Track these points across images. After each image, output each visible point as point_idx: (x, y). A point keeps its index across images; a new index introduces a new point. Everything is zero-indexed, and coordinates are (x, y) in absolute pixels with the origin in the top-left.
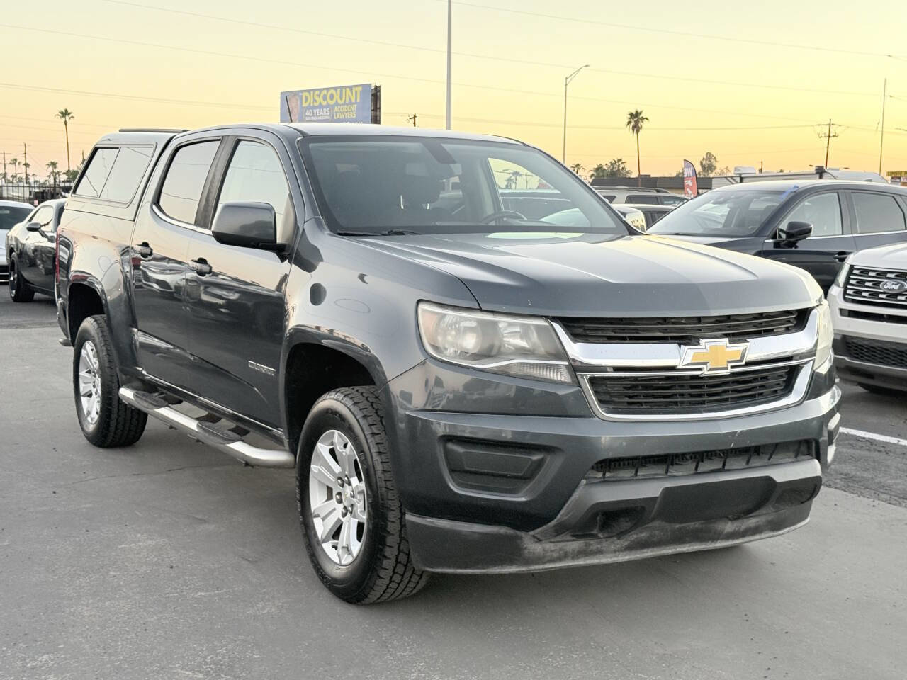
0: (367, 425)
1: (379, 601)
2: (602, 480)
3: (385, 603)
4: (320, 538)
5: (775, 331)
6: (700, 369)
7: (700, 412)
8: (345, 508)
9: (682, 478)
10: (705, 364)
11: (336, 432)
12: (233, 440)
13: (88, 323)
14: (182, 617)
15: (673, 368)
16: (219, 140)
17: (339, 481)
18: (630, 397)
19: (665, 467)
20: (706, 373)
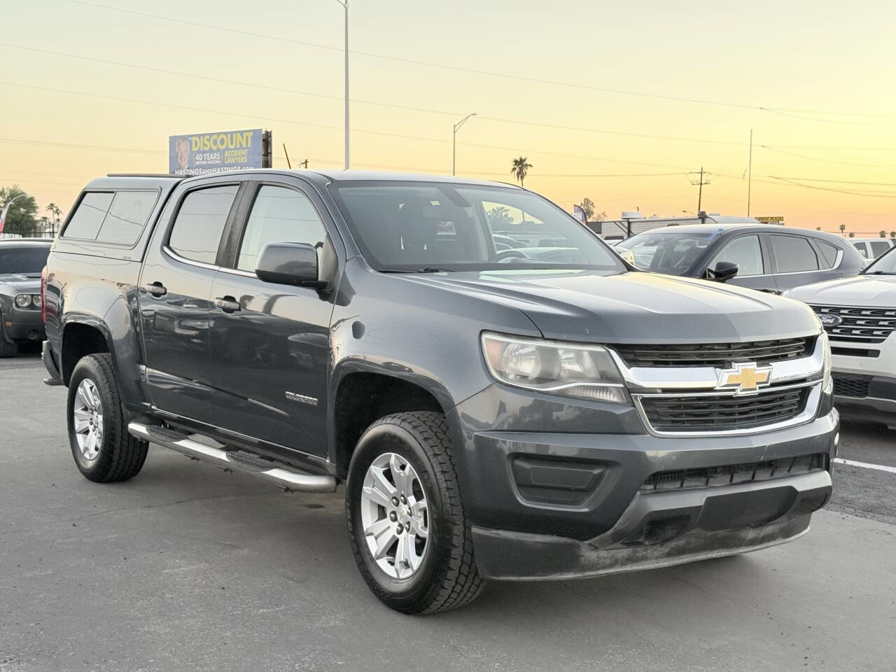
0: (429, 447)
1: (439, 610)
2: (653, 491)
3: (443, 613)
4: (374, 555)
5: (789, 356)
6: (734, 390)
7: (734, 429)
8: (400, 525)
9: (721, 489)
10: (738, 385)
11: (393, 455)
12: (270, 468)
13: (86, 362)
14: (255, 631)
15: (711, 390)
16: (238, 185)
17: (394, 500)
18: (674, 416)
19: (704, 480)
20: (740, 393)
